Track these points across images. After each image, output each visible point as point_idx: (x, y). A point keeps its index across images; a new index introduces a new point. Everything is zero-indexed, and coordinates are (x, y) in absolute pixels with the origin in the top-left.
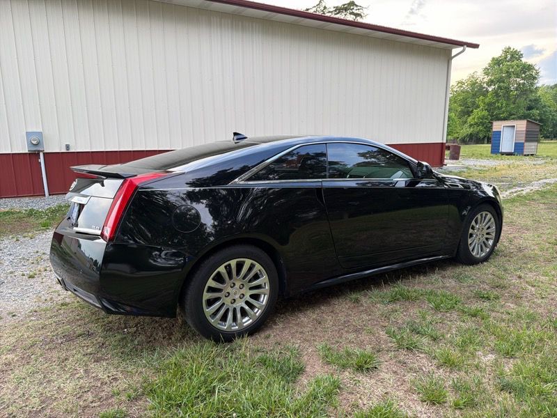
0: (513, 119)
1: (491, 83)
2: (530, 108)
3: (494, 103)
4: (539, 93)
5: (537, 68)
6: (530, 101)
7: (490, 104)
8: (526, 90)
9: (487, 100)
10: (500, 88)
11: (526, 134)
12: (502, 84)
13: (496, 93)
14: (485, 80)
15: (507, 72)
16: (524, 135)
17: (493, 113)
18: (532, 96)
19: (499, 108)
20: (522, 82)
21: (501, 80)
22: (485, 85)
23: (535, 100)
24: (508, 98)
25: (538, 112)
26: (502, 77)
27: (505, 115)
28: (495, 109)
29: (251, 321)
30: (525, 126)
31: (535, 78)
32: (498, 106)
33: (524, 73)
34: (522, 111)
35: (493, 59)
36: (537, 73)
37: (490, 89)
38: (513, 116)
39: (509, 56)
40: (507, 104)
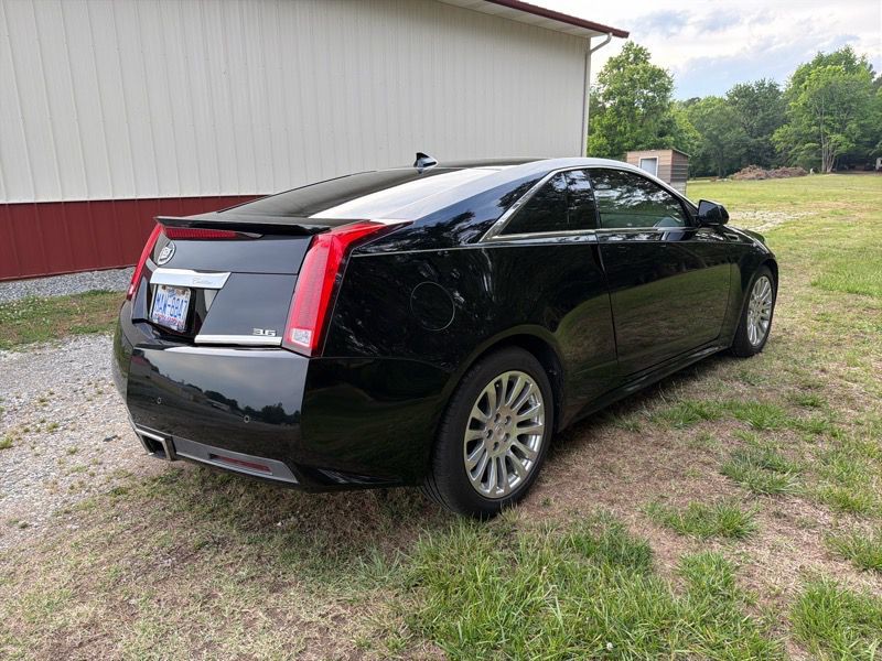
0: (641, 149)
1: (609, 95)
2: (662, 134)
3: (615, 126)
4: (673, 111)
5: (670, 75)
6: (662, 123)
7: (610, 127)
8: (656, 107)
9: (605, 122)
10: (622, 103)
11: (672, 171)
12: (624, 98)
13: (617, 111)
14: (601, 92)
15: (631, 80)
16: (669, 172)
17: (613, 140)
18: (665, 116)
19: (622, 134)
20: (650, 94)
21: (622, 92)
22: (601, 99)
23: (669, 122)
24: (633, 119)
25: (673, 139)
26: (624, 87)
27: (630, 143)
28: (616, 134)
29: (519, 479)
30: (670, 158)
31: (667, 90)
32: (620, 131)
33: (654, 81)
34: (653, 138)
35: (611, 59)
36: (670, 83)
37: (608, 105)
38: (640, 146)
39: (632, 56)
40: (632, 128)
